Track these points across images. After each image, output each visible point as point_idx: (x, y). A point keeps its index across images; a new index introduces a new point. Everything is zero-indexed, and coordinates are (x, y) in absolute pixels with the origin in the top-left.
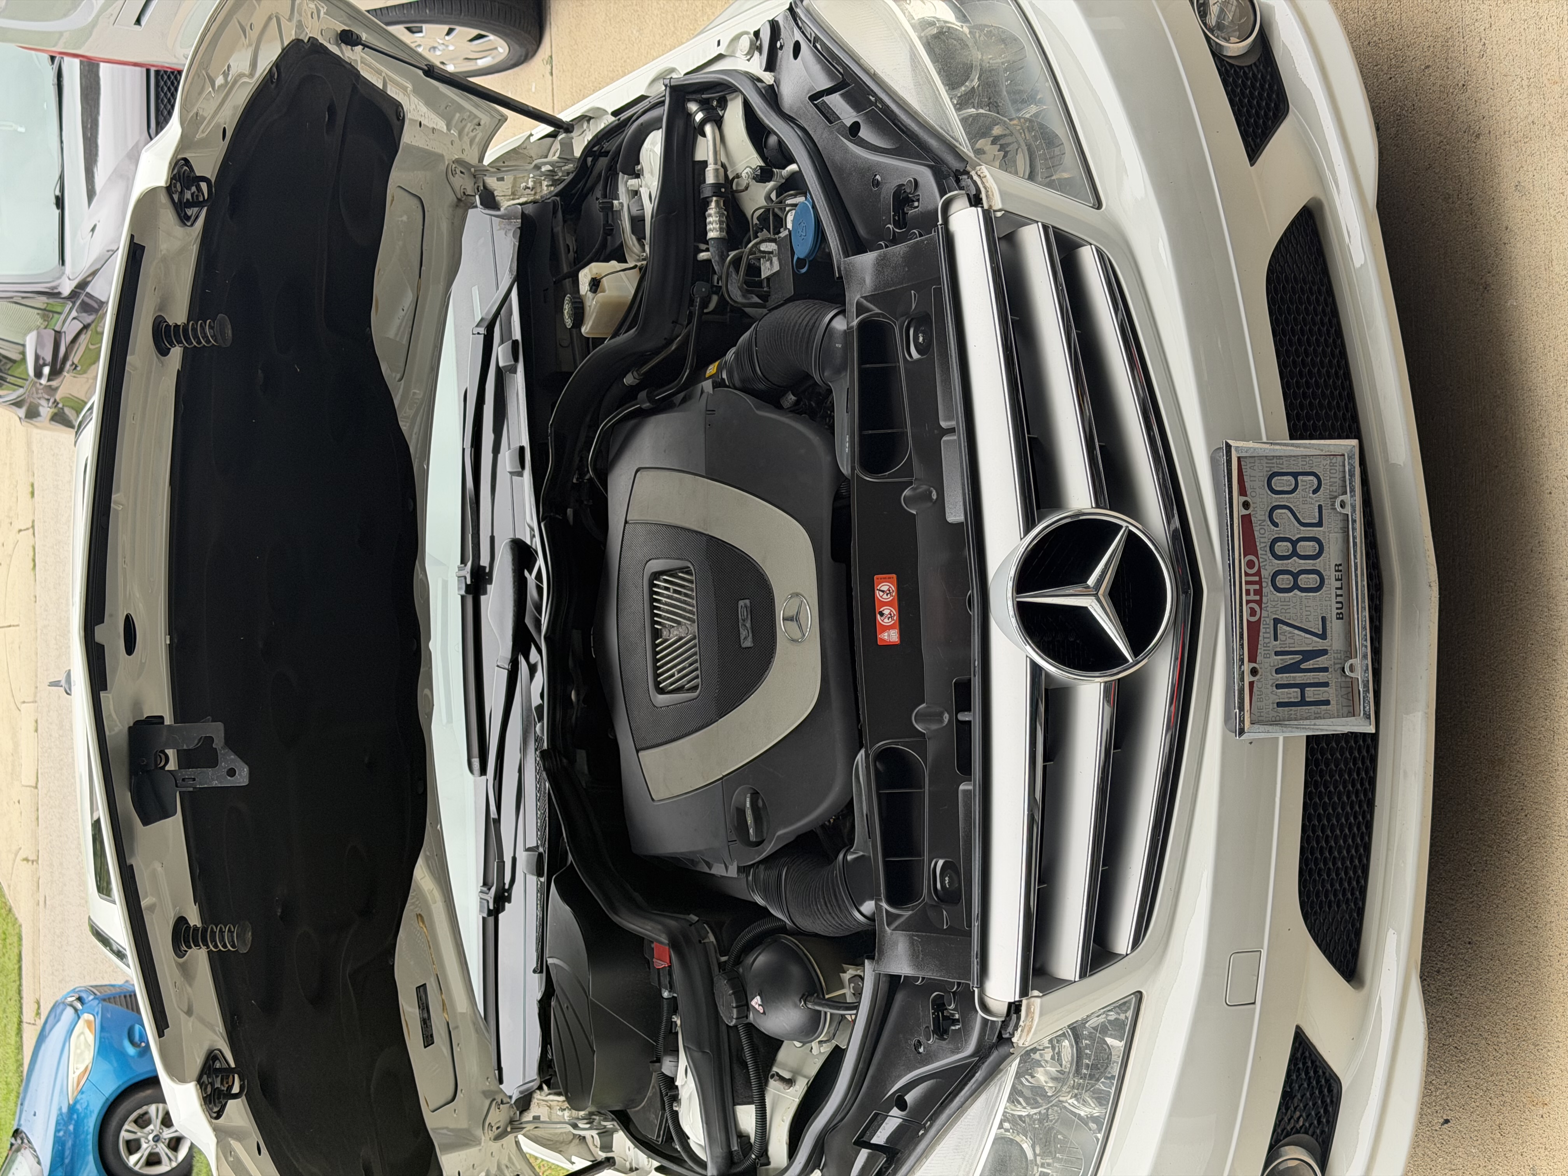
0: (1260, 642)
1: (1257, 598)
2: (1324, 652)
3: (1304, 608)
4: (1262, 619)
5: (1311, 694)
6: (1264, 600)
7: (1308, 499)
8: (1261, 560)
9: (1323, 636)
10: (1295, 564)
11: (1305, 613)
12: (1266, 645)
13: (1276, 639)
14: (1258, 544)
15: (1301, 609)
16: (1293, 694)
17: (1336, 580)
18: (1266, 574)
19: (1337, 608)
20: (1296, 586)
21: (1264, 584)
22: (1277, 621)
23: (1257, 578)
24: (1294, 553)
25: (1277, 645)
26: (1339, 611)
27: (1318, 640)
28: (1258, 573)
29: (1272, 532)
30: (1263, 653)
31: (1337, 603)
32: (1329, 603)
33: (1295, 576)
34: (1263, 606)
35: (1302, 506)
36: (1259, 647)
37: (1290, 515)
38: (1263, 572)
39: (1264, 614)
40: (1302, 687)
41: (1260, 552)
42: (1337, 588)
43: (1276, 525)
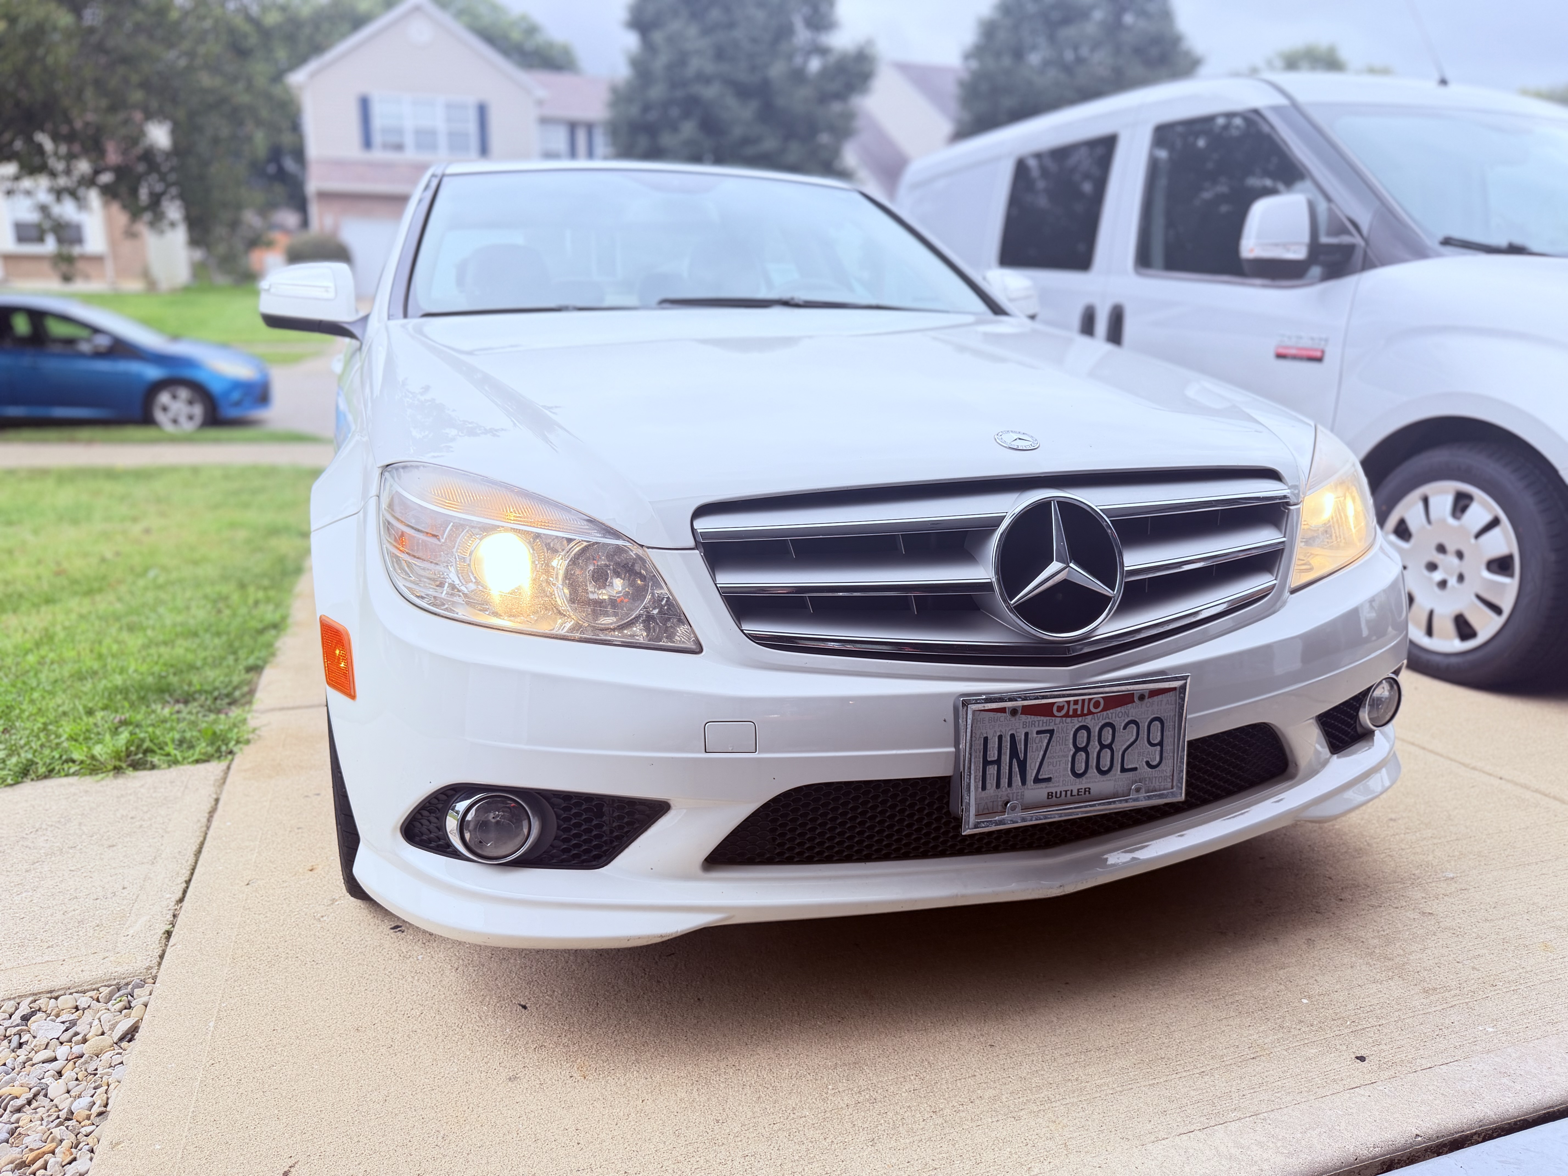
0: (1036, 717)
1: (1071, 713)
2: (1024, 782)
3: (1059, 759)
4: (1053, 718)
5: (992, 770)
6: (1069, 720)
7: (1141, 758)
8: (1099, 714)
9: (1037, 780)
10: (1094, 747)
11: (1055, 760)
12: (1033, 724)
13: (1038, 733)
14: (1111, 711)
15: (1058, 757)
16: (993, 755)
17: (1078, 790)
18: (1089, 721)
19: (1056, 792)
20: (1078, 749)
21: (1080, 719)
22: (1051, 732)
23: (1085, 712)
24: (1103, 747)
25: (1033, 735)
26: (1054, 795)
27: (1034, 775)
28: (1090, 713)
29: (1120, 723)
30: (1027, 721)
31: (1061, 792)
32: (1061, 784)
33: (1085, 749)
34: (1064, 719)
35: (1137, 751)
36: (1033, 717)
37: (1132, 740)
38: (1090, 717)
39: (1058, 720)
40: (998, 762)
41: (1105, 713)
42: (1072, 791)
43: (1125, 728)
